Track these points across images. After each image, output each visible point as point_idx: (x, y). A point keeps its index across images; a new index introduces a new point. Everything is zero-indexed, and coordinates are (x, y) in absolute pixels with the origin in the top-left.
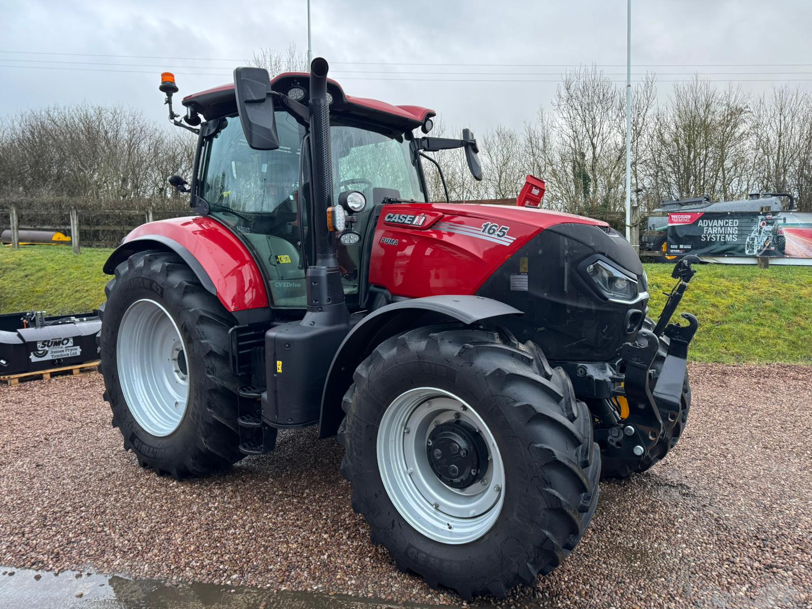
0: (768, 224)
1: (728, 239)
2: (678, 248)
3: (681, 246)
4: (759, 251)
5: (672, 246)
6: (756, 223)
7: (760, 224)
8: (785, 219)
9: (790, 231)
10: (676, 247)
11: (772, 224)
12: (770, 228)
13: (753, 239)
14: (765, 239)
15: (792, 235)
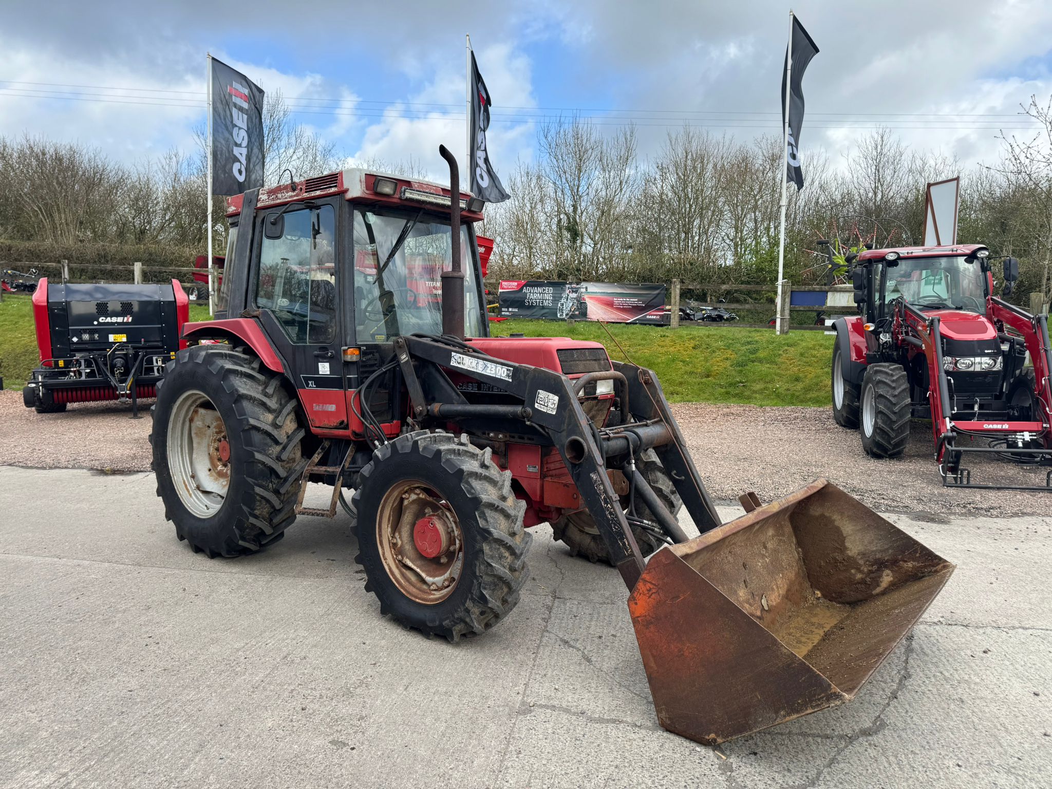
0: (573, 292)
1: (546, 304)
2: (508, 311)
3: (510, 309)
4: (567, 315)
5: (503, 309)
6: (564, 291)
7: (567, 292)
8: (586, 288)
9: (591, 298)
10: (506, 310)
11: (576, 292)
12: (574, 295)
13: (562, 305)
14: (571, 304)
15: (592, 301)
